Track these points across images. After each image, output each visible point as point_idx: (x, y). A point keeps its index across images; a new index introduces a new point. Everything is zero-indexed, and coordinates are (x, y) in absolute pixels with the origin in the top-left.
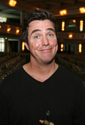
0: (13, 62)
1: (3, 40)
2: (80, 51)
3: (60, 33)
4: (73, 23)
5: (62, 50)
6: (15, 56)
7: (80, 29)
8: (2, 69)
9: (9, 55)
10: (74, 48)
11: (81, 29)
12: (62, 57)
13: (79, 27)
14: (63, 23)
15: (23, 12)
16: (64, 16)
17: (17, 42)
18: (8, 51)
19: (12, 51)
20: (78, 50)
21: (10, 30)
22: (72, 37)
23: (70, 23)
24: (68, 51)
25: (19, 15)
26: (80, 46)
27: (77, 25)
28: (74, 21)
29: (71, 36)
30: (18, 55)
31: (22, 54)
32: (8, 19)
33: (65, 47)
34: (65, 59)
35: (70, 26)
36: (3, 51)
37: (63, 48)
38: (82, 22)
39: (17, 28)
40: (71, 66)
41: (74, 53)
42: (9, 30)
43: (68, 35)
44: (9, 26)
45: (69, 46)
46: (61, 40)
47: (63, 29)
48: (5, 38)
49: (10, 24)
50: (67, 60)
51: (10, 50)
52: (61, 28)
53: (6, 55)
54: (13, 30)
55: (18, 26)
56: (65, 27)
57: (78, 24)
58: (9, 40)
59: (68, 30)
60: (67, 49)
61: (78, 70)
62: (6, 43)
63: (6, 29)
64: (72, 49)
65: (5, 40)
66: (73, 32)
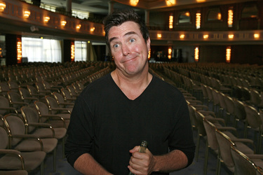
0: (99, 75)
1: (84, 45)
2: (197, 57)
3: (166, 32)
4: (186, 17)
5: (170, 57)
6: (102, 67)
7: (196, 27)
8: (85, 85)
9: (94, 65)
10: (187, 53)
11: (198, 26)
12: (169, 68)
13: (196, 23)
14: (171, 18)
15: (112, 3)
16: (172, 7)
17: (105, 46)
18: (92, 59)
19: (98, 60)
20: (194, 56)
21: (95, 30)
22: (185, 37)
23: (181, 17)
24: (178, 59)
25: (107, 8)
26: (197, 50)
27: (191, 20)
28: (188, 14)
29: (182, 36)
30: (107, 66)
31: (112, 64)
32: (91, 14)
33: (174, 53)
34: (174, 70)
35: (180, 22)
36: (85, 60)
37: (171, 54)
38: (198, 15)
40: (182, 79)
41: (187, 61)
42: (92, 30)
43: (179, 35)
44: (92, 24)
45: (181, 51)
46: (168, 42)
47: (171, 27)
48: (87, 42)
49: (94, 22)
50: (177, 71)
51: (94, 59)
52: (169, 25)
53: (89, 66)
54: (99, 30)
56: (173, 23)
57: (193, 19)
58: (93, 44)
59: (178, 28)
60: (177, 55)
61: (192, 84)
62: (89, 48)
63: (89, 29)
64: (184, 56)
65: (88, 44)
66: (185, 31)
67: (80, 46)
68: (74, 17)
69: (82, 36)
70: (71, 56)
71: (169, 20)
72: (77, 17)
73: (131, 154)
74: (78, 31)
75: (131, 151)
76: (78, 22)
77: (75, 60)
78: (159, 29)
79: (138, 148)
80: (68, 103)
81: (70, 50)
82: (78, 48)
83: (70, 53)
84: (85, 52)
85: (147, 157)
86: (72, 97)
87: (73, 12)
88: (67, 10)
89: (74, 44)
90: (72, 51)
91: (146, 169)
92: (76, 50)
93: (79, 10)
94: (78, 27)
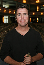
0: (13, 28)
1: (7, 17)
3: (36, 12)
5: (37, 21)
8: (7, 32)
9: (11, 24)
12: (37, 25)
14: (38, 7)
15: (17, 2)
16: (38, 3)
18: (10, 22)
19: (12, 23)
21: (11, 12)
23: (41, 7)
25: (15, 4)
29: (42, 14)
30: (15, 25)
32: (9, 6)
33: (39, 20)
34: (39, 26)
35: (41, 8)
36: (7, 23)
37: (38, 20)
39: (14, 11)
42: (10, 12)
43: (41, 13)
44: (10, 10)
45: (41, 19)
46: (37, 16)
47: (38, 10)
48: (8, 16)
49: (10, 9)
52: (37, 10)
53: (9, 25)
54: (12, 12)
55: (14, 10)
58: (10, 17)
59: (40, 11)
62: (9, 18)
64: (43, 21)
65: (8, 17)
66: (43, 12)
67: (6, 17)
68: (3, 7)
69: (6, 14)
70: (3, 21)
71: (37, 8)
72: (5, 7)
73: (24, 57)
74: (5, 12)
75: (24, 56)
76: (5, 9)
77: (4, 23)
78: (33, 11)
79: (27, 55)
80: (2, 38)
81: (2, 19)
82: (5, 18)
83: (2, 20)
84: (7, 20)
85: (30, 58)
86: (3, 36)
87: (3, 5)
88: (1, 5)
89: (4, 17)
90: (3, 20)
91: (30, 62)
92: (4, 19)
93: (5, 5)
94: (5, 11)
